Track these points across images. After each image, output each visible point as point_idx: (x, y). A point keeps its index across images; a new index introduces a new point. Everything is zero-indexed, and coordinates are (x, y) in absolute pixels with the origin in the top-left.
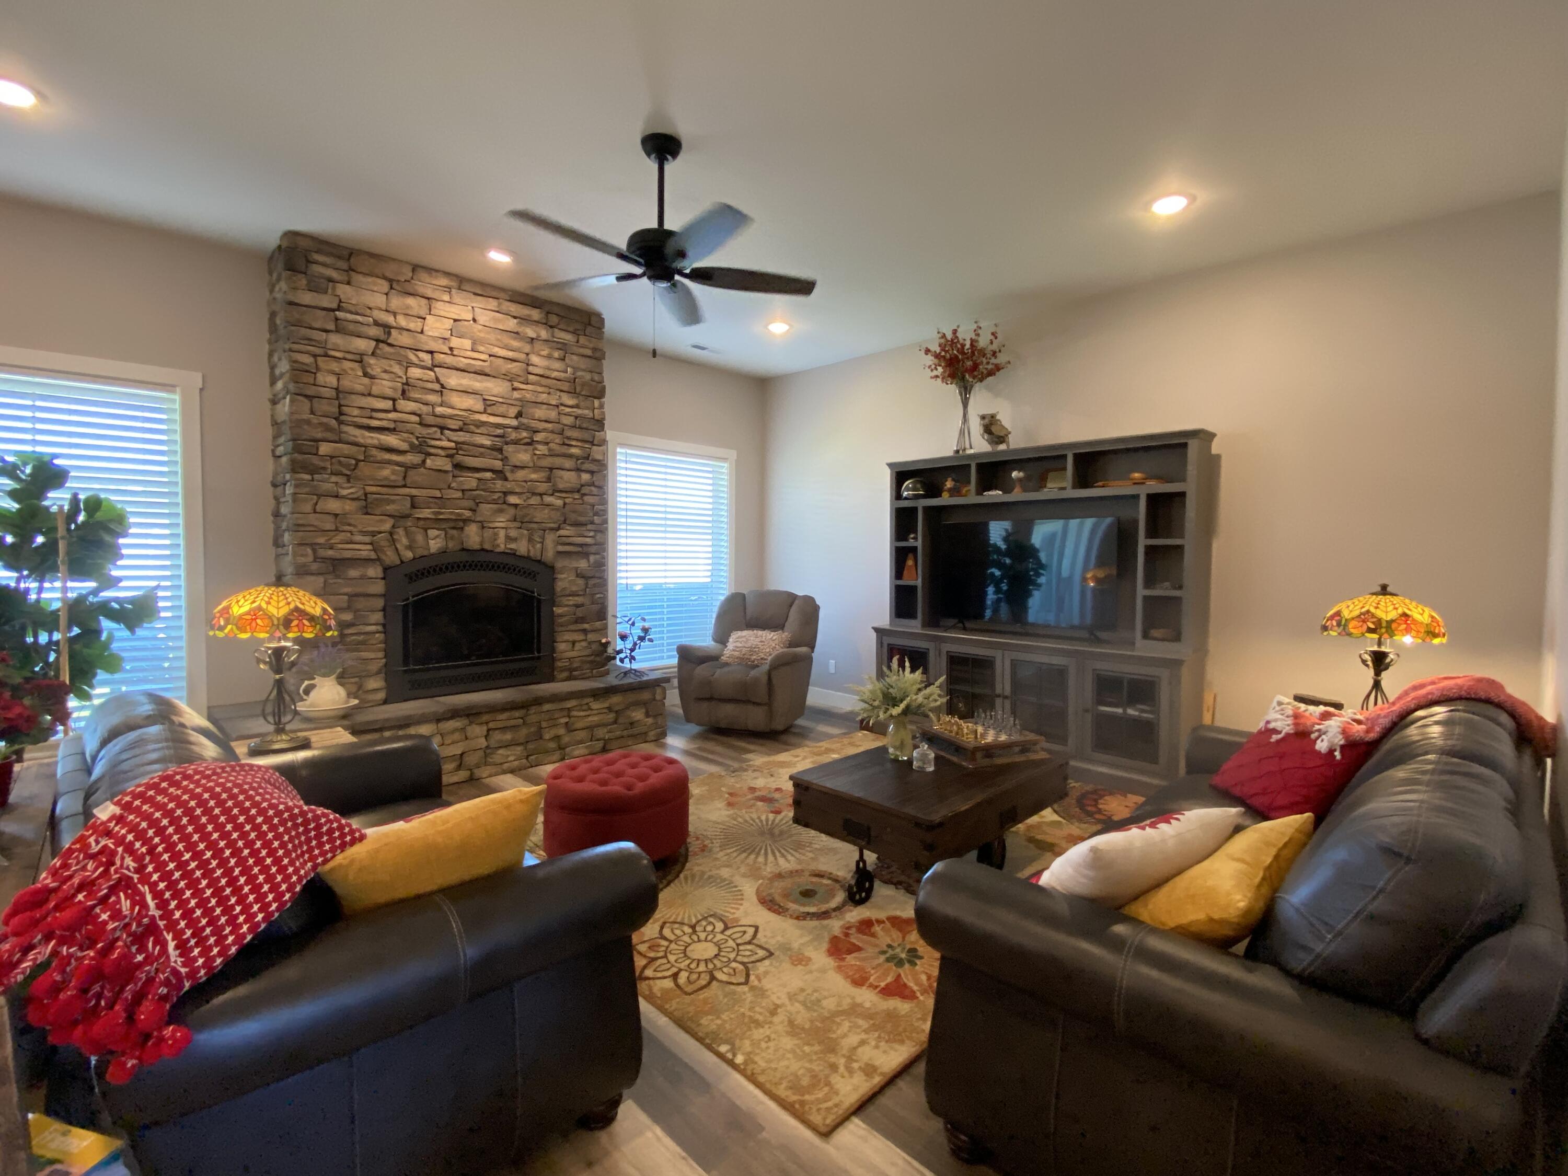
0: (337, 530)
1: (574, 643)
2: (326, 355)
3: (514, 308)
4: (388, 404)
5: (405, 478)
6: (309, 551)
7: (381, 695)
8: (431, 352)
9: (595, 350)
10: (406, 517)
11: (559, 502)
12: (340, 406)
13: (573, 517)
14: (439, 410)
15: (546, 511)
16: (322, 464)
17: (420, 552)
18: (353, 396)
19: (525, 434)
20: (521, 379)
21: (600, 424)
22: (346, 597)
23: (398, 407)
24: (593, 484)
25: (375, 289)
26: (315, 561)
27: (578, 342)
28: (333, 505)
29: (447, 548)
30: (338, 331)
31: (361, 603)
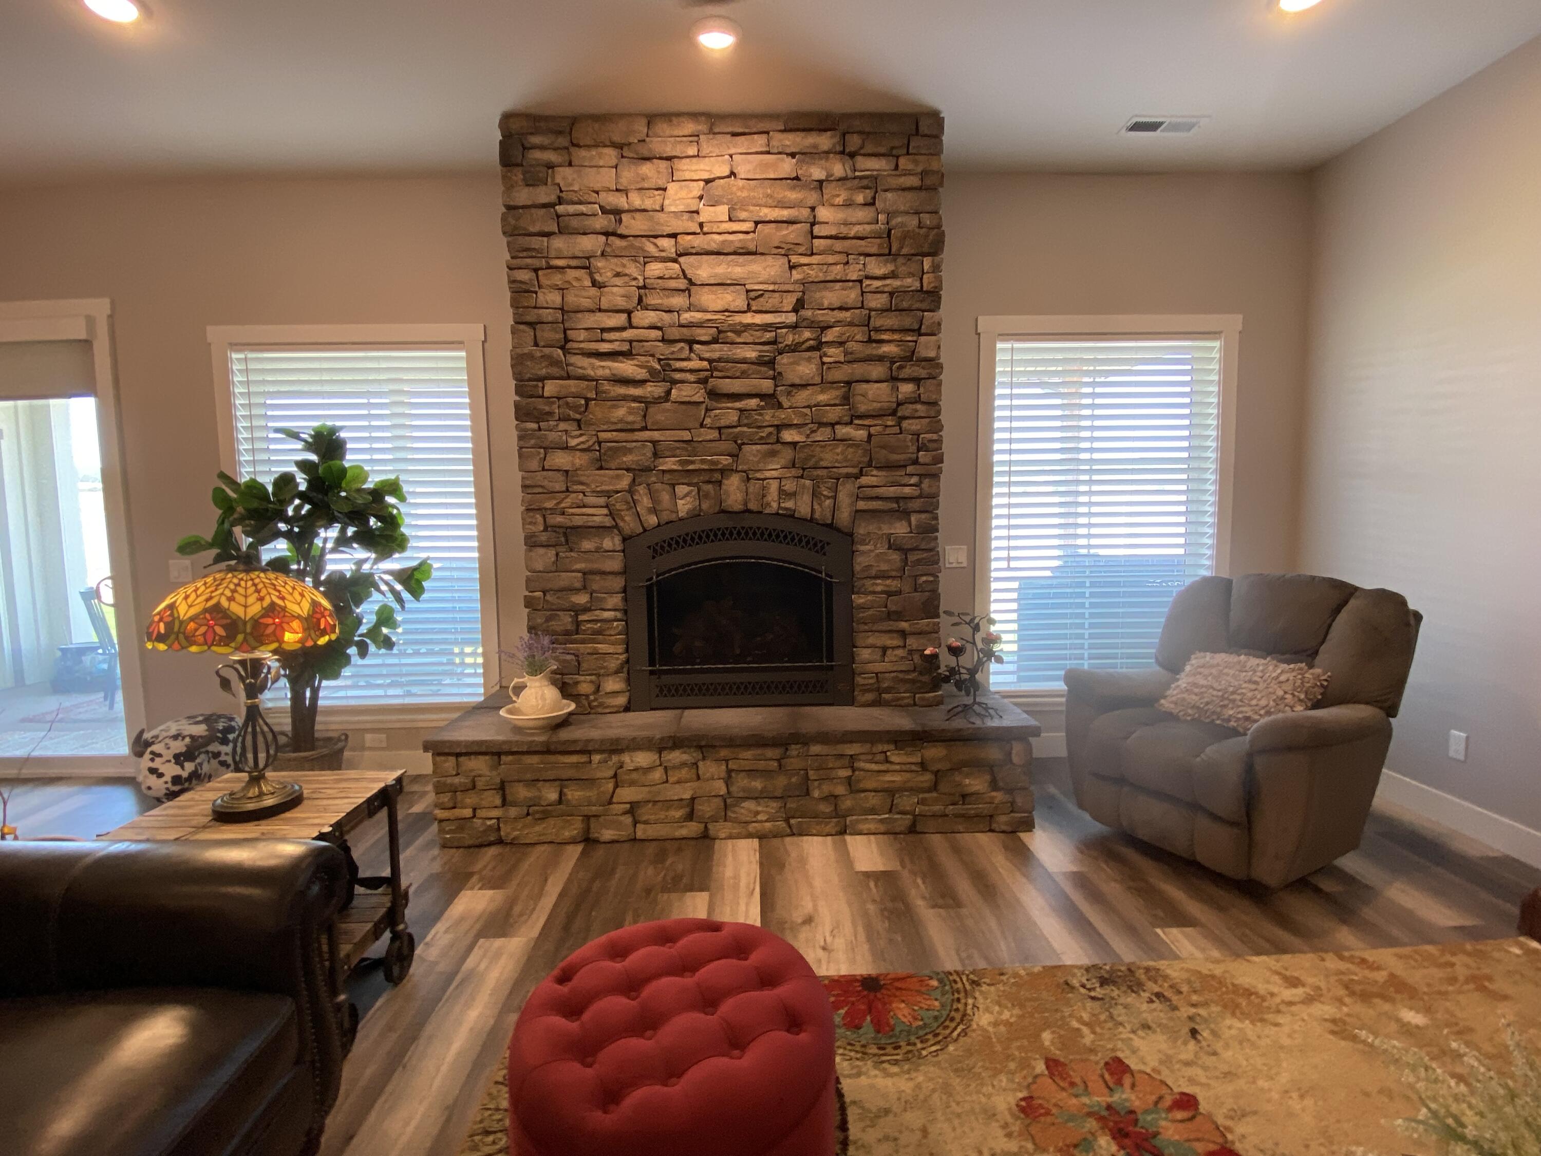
0: (567, 491)
1: (884, 649)
2: (550, 267)
3: (792, 141)
4: (621, 319)
5: (645, 416)
6: (539, 518)
7: (622, 700)
8: (674, 236)
9: (924, 174)
10: (648, 470)
11: (862, 434)
12: (565, 331)
13: (882, 455)
14: (687, 317)
15: (839, 450)
16: (547, 409)
17: (665, 516)
18: (580, 315)
19: (807, 334)
20: (801, 250)
21: (932, 297)
22: (580, 575)
23: (635, 321)
24: (917, 400)
25: (601, 164)
26: (546, 529)
27: (897, 167)
28: (560, 459)
29: (701, 510)
30: (563, 231)
31: (597, 583)
